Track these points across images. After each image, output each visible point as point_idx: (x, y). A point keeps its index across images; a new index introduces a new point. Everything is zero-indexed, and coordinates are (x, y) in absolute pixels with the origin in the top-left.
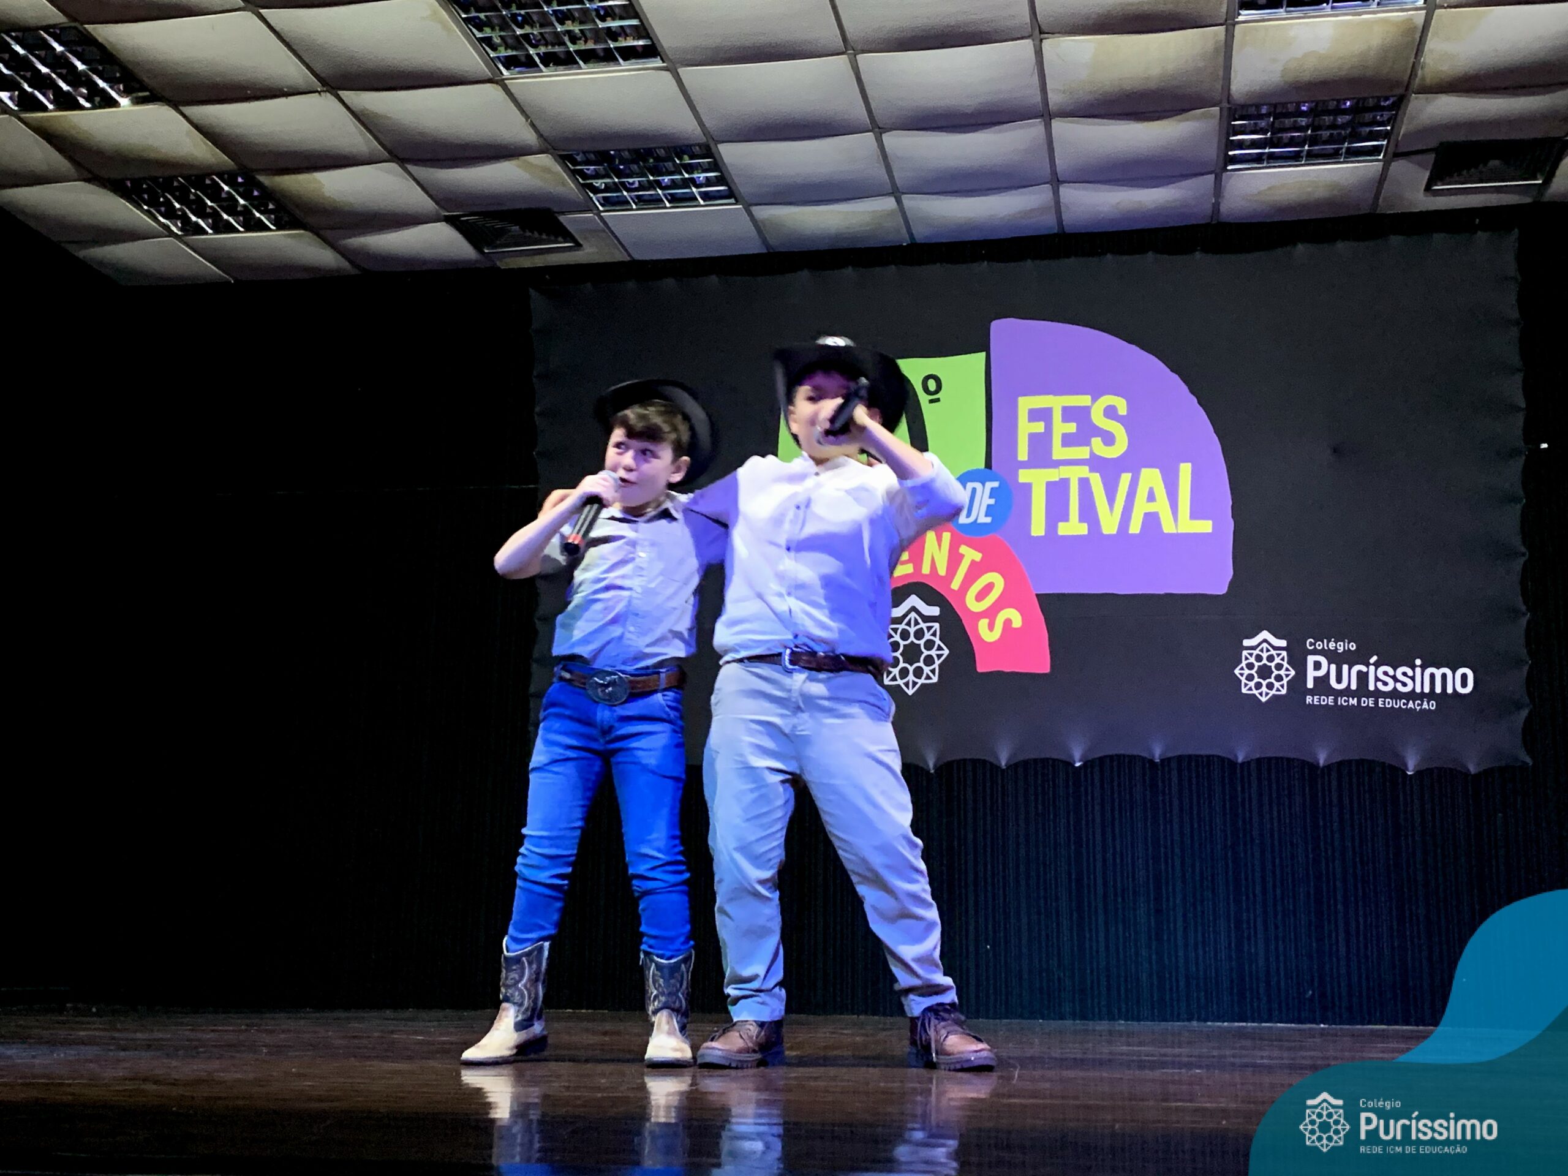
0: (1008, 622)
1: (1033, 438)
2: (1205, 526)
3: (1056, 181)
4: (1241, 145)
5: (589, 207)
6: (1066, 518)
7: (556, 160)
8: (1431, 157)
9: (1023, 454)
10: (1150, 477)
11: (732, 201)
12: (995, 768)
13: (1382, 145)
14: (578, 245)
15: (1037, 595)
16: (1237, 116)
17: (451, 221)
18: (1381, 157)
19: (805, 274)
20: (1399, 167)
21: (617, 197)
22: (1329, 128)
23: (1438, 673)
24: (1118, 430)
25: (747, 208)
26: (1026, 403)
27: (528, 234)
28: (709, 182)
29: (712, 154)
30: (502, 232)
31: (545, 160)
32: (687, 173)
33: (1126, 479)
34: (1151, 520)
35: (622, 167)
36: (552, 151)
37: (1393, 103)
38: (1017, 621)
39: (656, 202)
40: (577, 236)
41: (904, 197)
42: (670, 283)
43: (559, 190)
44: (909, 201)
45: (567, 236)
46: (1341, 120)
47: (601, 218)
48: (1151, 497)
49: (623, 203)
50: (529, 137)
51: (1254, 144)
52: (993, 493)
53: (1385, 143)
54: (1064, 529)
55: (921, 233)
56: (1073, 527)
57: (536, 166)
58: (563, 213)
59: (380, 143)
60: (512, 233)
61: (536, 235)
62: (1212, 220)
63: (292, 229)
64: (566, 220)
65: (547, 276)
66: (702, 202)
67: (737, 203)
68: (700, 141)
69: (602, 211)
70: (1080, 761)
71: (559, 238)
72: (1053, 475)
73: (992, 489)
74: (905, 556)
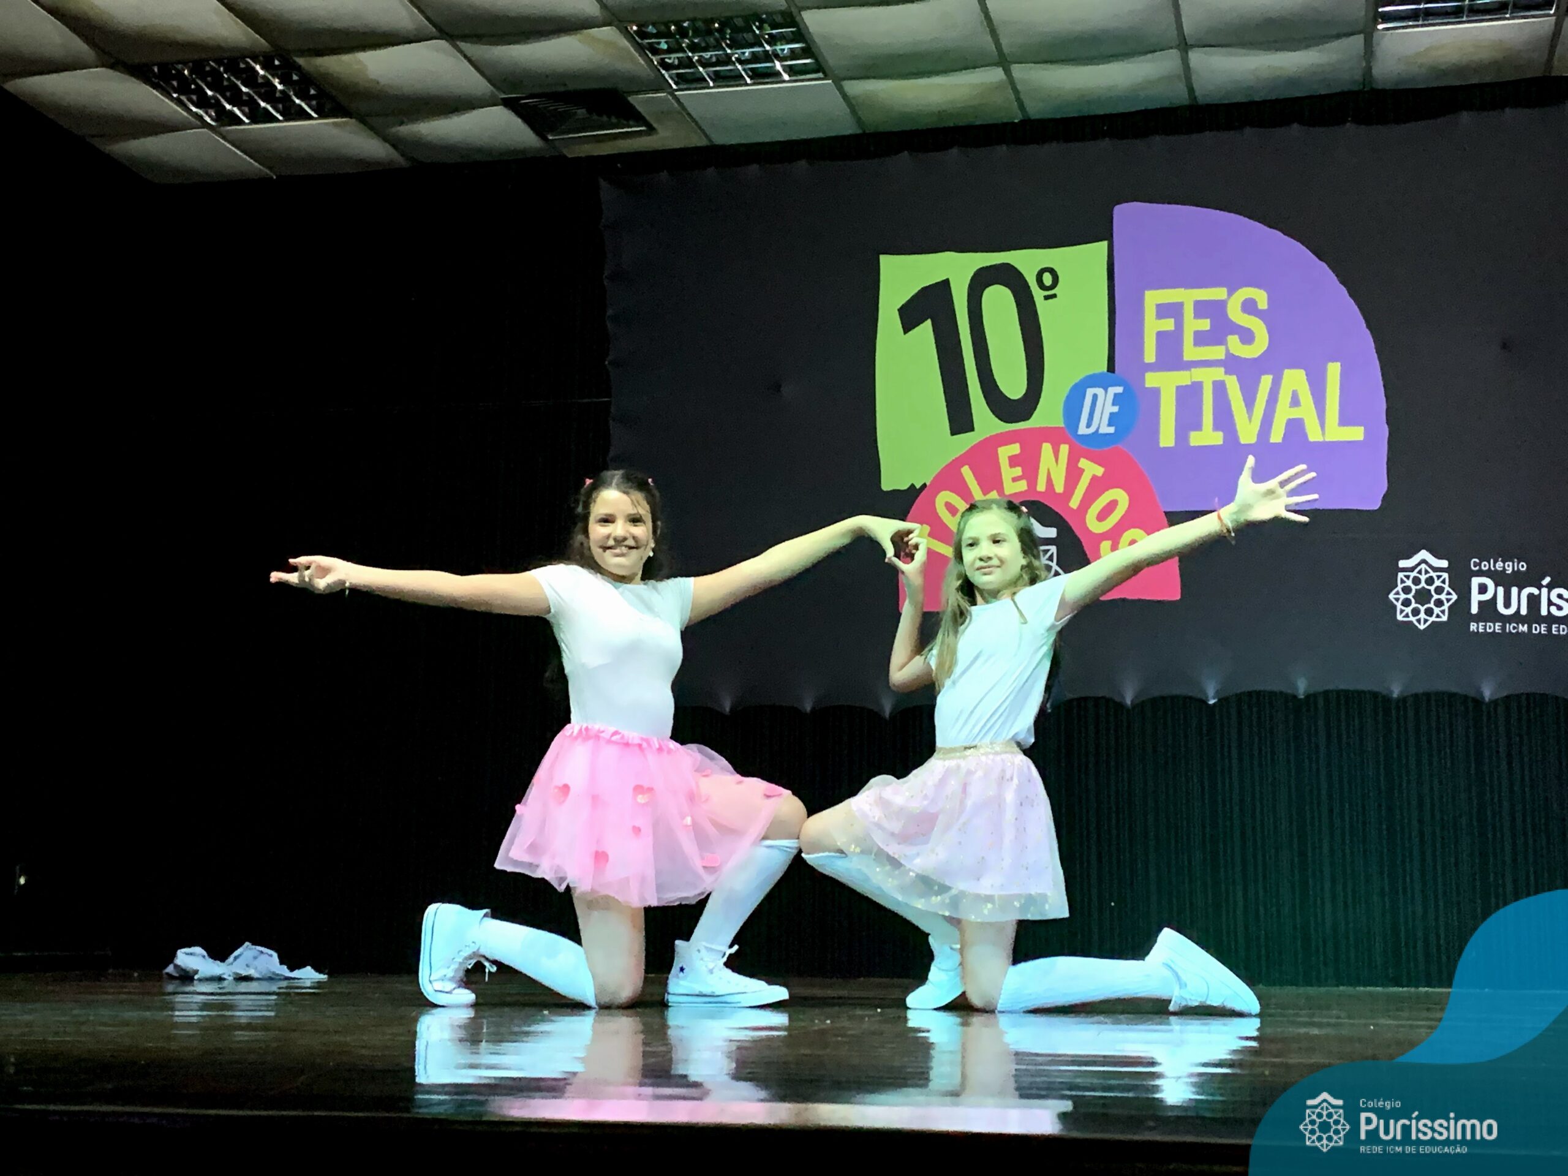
1: (1160, 335)
2: (1356, 433)
3: (1184, 46)
5: (661, 85)
6: (1198, 427)
7: (621, 33)
9: (1150, 355)
10: (1295, 379)
11: (821, 75)
12: (1120, 706)
14: (651, 129)
15: (1166, 513)
17: (508, 103)
18: (1552, 12)
19: (905, 157)
21: (692, 73)
24: (1258, 327)
25: (838, 82)
26: (1153, 298)
27: (595, 117)
28: (794, 54)
29: (797, 22)
30: (567, 116)
31: (608, 33)
32: (770, 44)
33: (1266, 381)
34: (1295, 427)
35: (696, 40)
36: (616, 23)
39: (735, 78)
40: (648, 118)
41: (1013, 67)
42: (754, 168)
43: (626, 67)
44: (1017, 70)
45: (637, 117)
47: (677, 98)
48: (1295, 402)
49: (699, 81)
52: (1117, 399)
54: (1197, 439)
55: (1035, 110)
56: (1207, 436)
57: (599, 40)
58: (631, 93)
59: (428, 19)
60: (577, 117)
61: (605, 118)
62: (1364, 88)
63: (336, 117)
64: (637, 101)
65: (619, 165)
66: (786, 77)
67: (826, 77)
68: (783, 8)
69: (677, 90)
70: (1214, 699)
71: (631, 123)
72: (1183, 378)
73: (1116, 395)
74: (1018, 471)
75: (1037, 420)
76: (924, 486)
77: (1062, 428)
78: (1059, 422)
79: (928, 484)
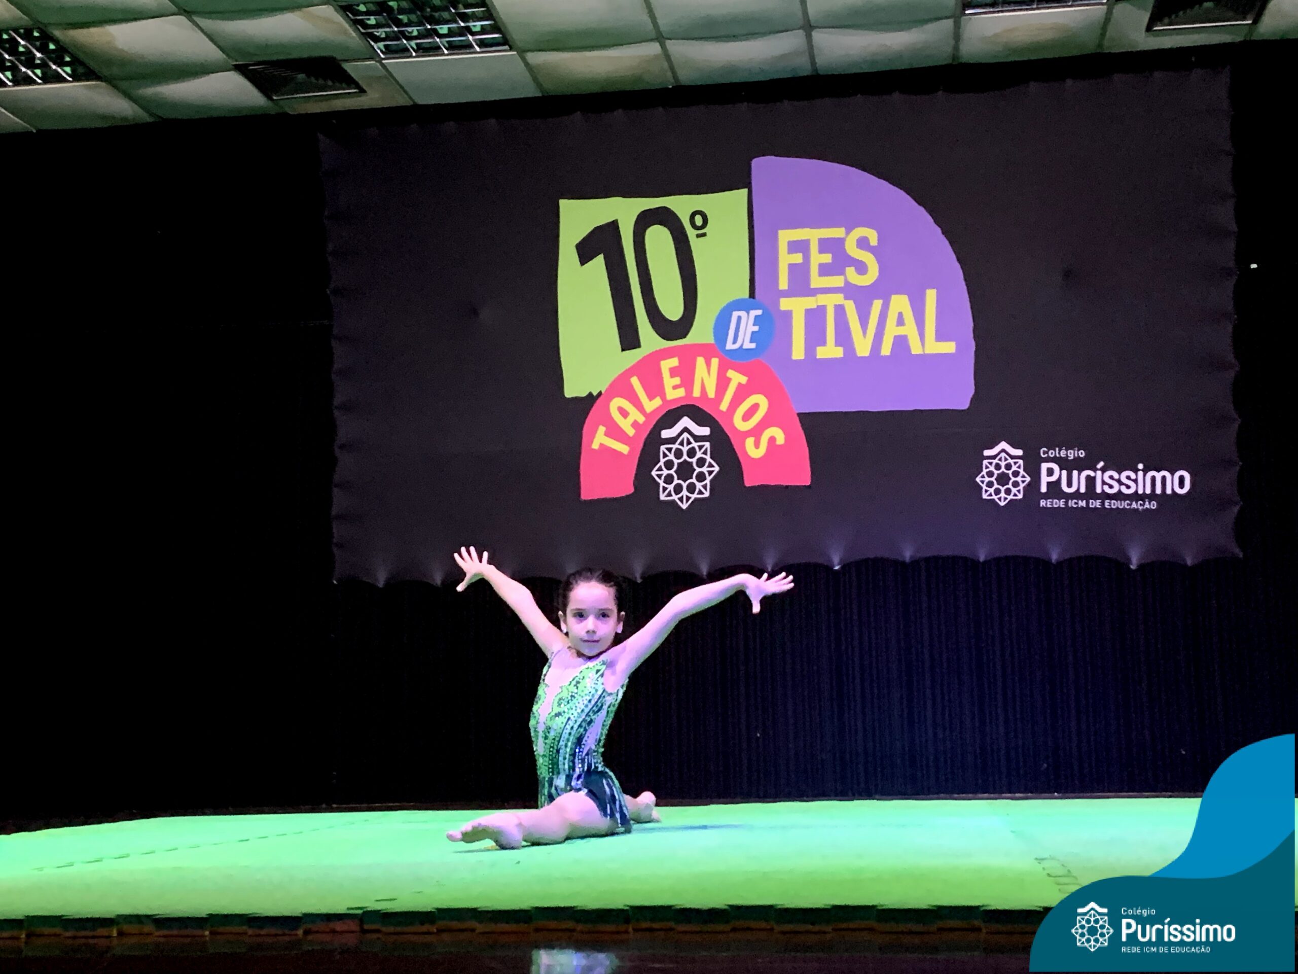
0: (772, 440)
1: (792, 267)
3: (808, 27)
5: (373, 56)
7: (337, 11)
9: (783, 284)
10: (900, 303)
11: (507, 47)
14: (362, 91)
15: (798, 414)
17: (242, 69)
19: (578, 116)
21: (398, 45)
23: (1159, 476)
24: (868, 258)
25: (522, 52)
26: (785, 236)
27: (313, 80)
28: (484, 30)
30: (289, 79)
31: (325, 11)
32: (463, 21)
33: (877, 305)
34: (901, 342)
35: (401, 17)
36: (333, 2)
38: (780, 438)
39: (434, 49)
40: (360, 83)
41: (667, 42)
42: (451, 125)
43: (340, 39)
44: (672, 46)
45: (350, 81)
47: (383, 65)
48: (900, 321)
49: (404, 51)
52: (757, 320)
54: (822, 353)
55: (686, 77)
56: (830, 351)
57: (319, 18)
58: (347, 61)
60: (299, 82)
61: (321, 82)
62: (953, 62)
63: (88, 80)
64: (351, 68)
65: (334, 121)
66: (478, 49)
67: (511, 49)
69: (383, 59)
70: (838, 565)
71: (344, 85)
72: (811, 302)
74: (677, 381)
75: (693, 338)
76: (600, 394)
77: (713, 344)
78: (710, 339)
79: (603, 392)
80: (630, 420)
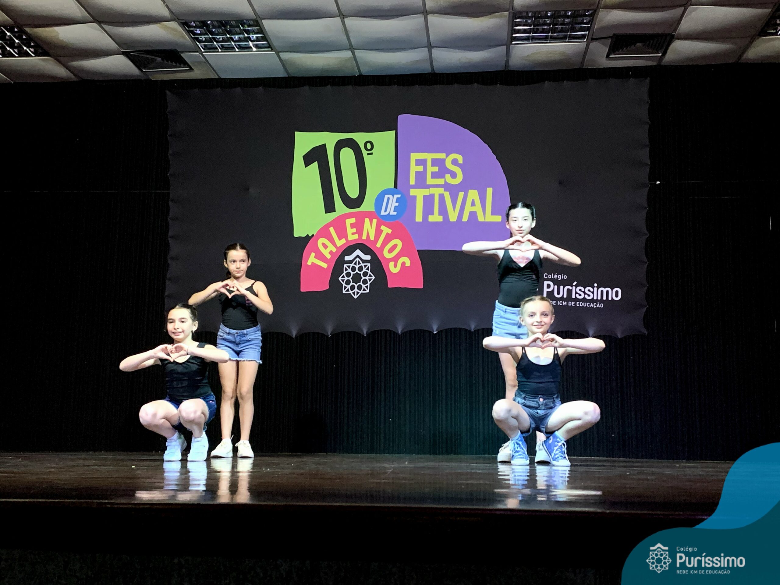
0: (403, 263)
1: (417, 173)
3: (430, 46)
4: (519, 31)
5: (198, 50)
7: (179, 25)
8: (609, 41)
9: (412, 182)
10: (473, 194)
11: (270, 49)
12: (395, 334)
13: (586, 34)
14: (191, 69)
15: (418, 250)
16: (517, 17)
17: (126, 54)
18: (585, 40)
19: (306, 88)
20: (594, 45)
21: (211, 45)
22: (561, 24)
23: (605, 290)
24: (458, 170)
25: (278, 53)
26: (414, 156)
27: (165, 62)
28: (258, 39)
29: (259, 25)
30: (152, 61)
31: (174, 25)
32: (247, 34)
33: (461, 195)
34: (473, 215)
35: (214, 30)
36: (177, 20)
37: (591, 14)
38: (408, 263)
39: (231, 49)
40: (190, 64)
41: (355, 51)
42: (238, 90)
43: (181, 40)
44: (357, 52)
45: (185, 64)
46: (567, 21)
47: (203, 56)
48: (473, 204)
49: (215, 49)
50: (166, 13)
51: (525, 31)
52: (398, 200)
53: (587, 33)
54: (431, 219)
55: (365, 71)
56: (436, 218)
57: (169, 28)
58: (182, 52)
59: (88, 13)
60: (157, 62)
62: (505, 69)
63: (44, 56)
64: (185, 56)
65: (175, 84)
66: (254, 49)
67: (272, 50)
68: (253, 18)
69: (204, 52)
70: (436, 331)
71: (182, 66)
72: (426, 192)
73: (397, 198)
74: (354, 230)
75: (363, 208)
76: (313, 235)
77: (374, 212)
78: (373, 209)
79: (314, 235)
80: (328, 250)
